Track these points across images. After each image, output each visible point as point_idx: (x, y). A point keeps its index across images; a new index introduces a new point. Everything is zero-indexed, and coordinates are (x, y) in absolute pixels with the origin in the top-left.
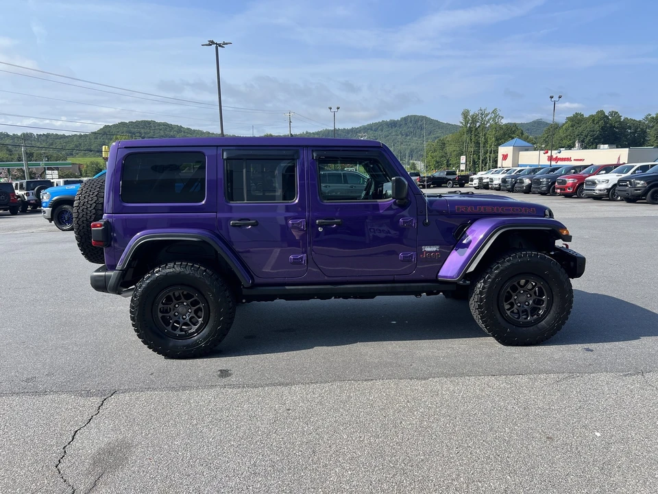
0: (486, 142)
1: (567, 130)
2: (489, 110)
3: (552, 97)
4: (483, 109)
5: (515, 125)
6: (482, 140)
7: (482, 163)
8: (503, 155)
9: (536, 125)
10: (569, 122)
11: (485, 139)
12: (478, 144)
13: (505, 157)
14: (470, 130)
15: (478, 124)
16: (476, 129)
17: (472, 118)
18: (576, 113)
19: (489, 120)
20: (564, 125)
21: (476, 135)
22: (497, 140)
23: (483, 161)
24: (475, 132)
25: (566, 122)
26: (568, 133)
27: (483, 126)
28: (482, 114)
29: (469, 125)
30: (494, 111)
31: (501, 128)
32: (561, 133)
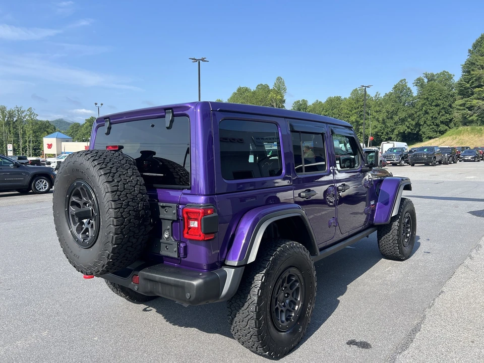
0: (24, 133)
1: (87, 128)
2: (25, 108)
3: (96, 104)
4: (19, 106)
5: (48, 122)
6: (20, 132)
7: (23, 150)
8: (48, 144)
9: (59, 123)
10: (88, 123)
11: (23, 131)
12: (17, 135)
13: (50, 146)
14: (8, 123)
15: (15, 119)
16: (14, 123)
17: (9, 113)
18: (92, 117)
19: (25, 116)
20: (84, 124)
21: (14, 128)
22: (34, 132)
23: (23, 149)
24: (13, 125)
25: (86, 123)
26: (88, 131)
27: (20, 121)
28: (18, 111)
29: (6, 119)
30: (29, 110)
31: (37, 124)
32: (83, 130)
